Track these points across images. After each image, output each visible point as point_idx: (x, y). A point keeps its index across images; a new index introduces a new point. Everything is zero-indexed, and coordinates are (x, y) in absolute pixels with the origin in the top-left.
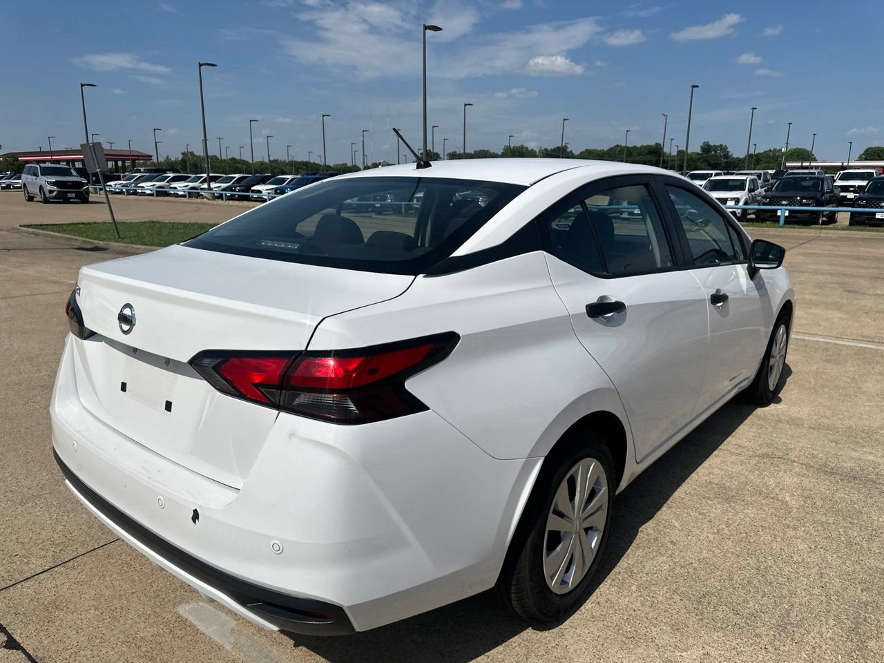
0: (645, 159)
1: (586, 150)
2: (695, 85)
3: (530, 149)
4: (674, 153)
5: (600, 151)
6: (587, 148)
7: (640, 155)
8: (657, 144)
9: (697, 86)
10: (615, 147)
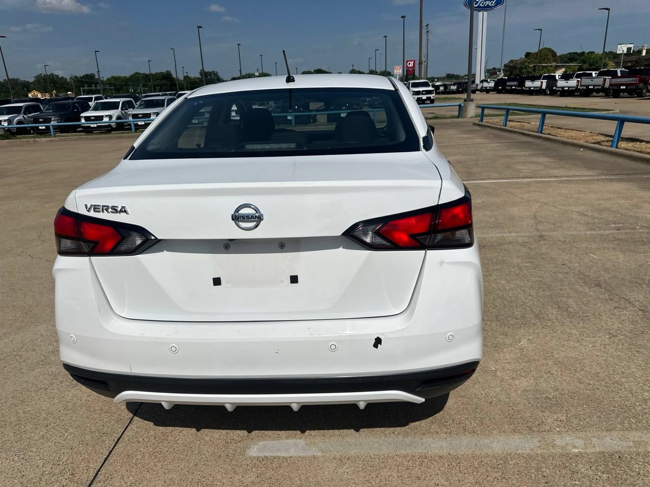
0: (162, 83)
1: (112, 77)
2: (199, 26)
3: (60, 77)
4: (182, 78)
5: (124, 77)
6: (113, 75)
7: (157, 80)
8: (167, 71)
9: (201, 27)
10: (135, 74)
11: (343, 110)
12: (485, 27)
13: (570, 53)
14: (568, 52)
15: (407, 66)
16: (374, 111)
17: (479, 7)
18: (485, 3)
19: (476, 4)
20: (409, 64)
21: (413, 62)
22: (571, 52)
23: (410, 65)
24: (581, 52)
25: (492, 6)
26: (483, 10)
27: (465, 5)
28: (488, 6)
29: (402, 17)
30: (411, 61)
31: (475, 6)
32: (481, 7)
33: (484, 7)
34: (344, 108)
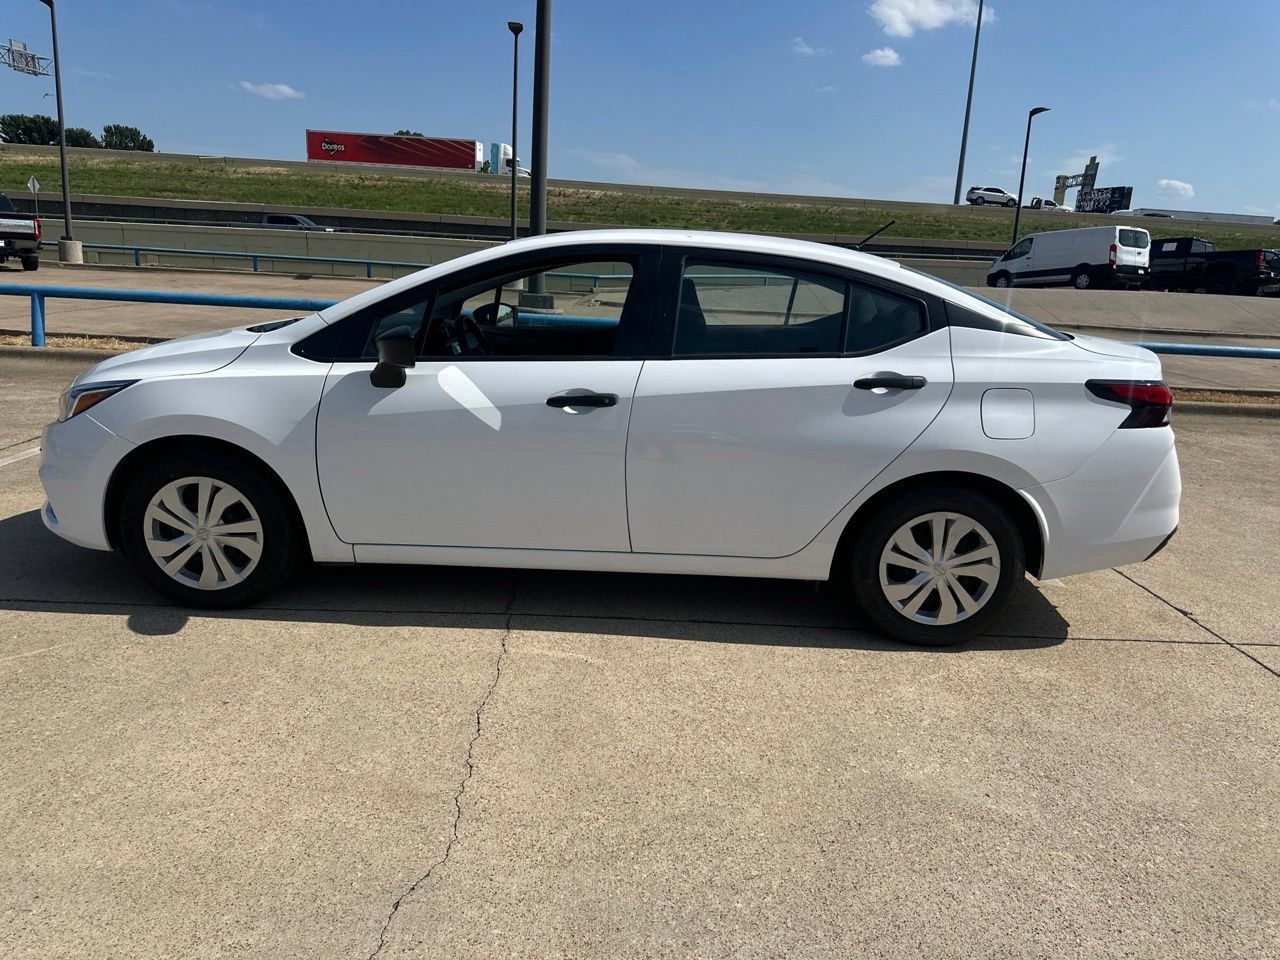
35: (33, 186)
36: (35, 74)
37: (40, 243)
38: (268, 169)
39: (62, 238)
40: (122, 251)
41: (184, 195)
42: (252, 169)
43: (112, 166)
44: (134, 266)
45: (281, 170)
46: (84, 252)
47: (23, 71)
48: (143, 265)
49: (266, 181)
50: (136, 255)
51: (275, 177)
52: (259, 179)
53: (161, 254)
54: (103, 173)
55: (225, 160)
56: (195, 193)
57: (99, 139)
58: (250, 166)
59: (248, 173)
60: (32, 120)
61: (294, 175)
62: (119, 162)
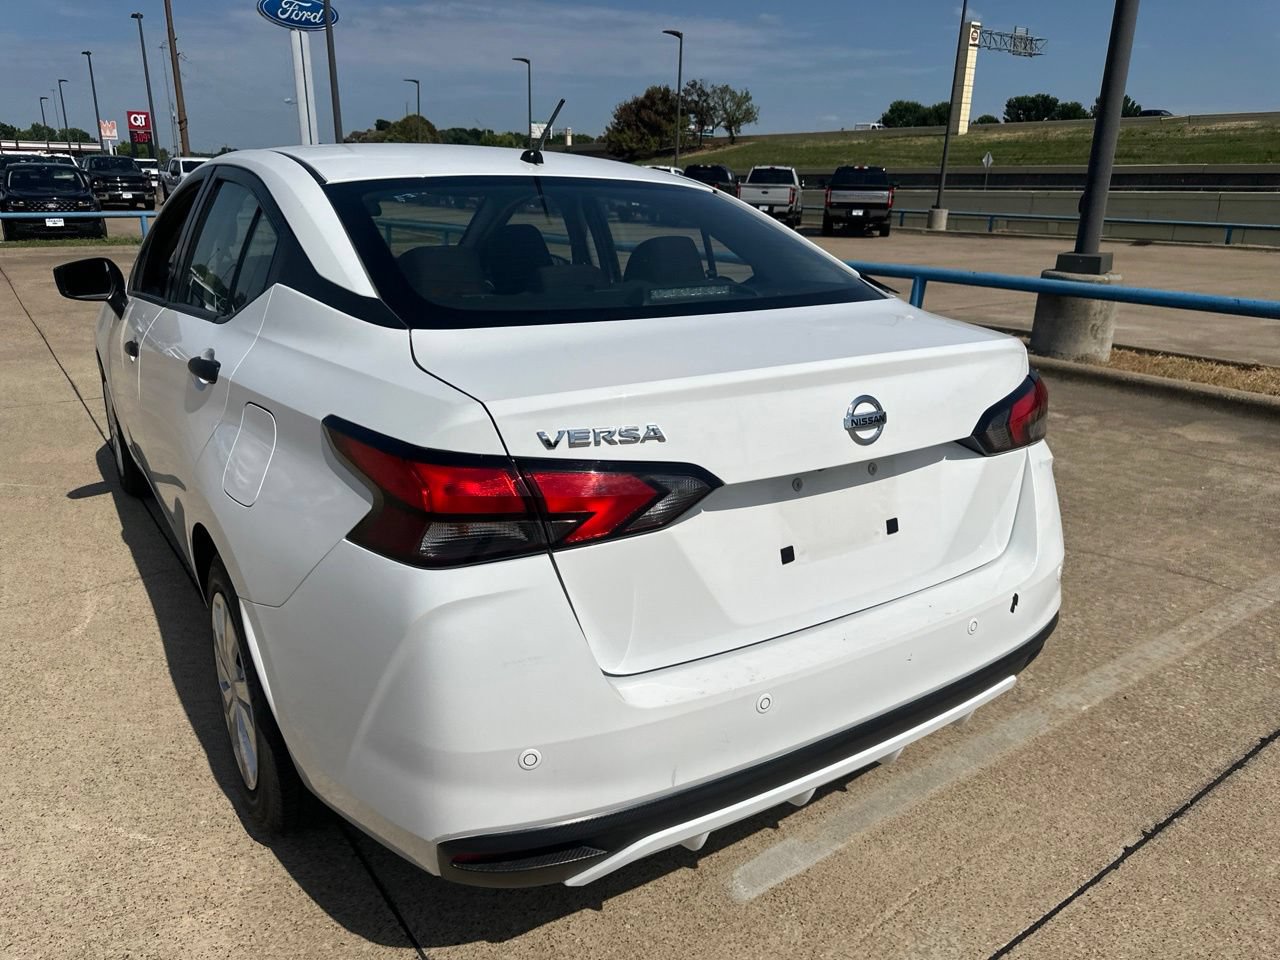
11: (50, 210)
12: (308, 62)
13: (453, 129)
14: (450, 128)
15: (131, 125)
16: (140, 217)
17: (288, 19)
18: (301, 15)
19: (282, 13)
20: (136, 119)
21: (143, 117)
22: (455, 127)
23: (138, 123)
24: (471, 128)
25: (315, 23)
26: (299, 28)
27: (260, 11)
28: (308, 21)
29: (134, 16)
30: (138, 114)
31: (283, 17)
32: (293, 21)
33: (299, 22)
34: (51, 206)
35: (988, 161)
36: (1031, 55)
37: (890, 211)
38: (1234, 124)
39: (933, 207)
40: (976, 218)
41: (1126, 160)
42: (1213, 127)
43: (1070, 136)
44: (987, 232)
45: (1250, 124)
46: (948, 219)
47: (1020, 54)
48: (994, 232)
49: (1223, 138)
50: (991, 221)
51: (1238, 133)
52: (1220, 137)
53: (1010, 220)
54: (1058, 143)
55: (1189, 119)
56: (1138, 157)
57: (1089, 111)
58: (1214, 123)
59: (1208, 131)
60: (1033, 100)
61: (1263, 127)
62: (1078, 132)
